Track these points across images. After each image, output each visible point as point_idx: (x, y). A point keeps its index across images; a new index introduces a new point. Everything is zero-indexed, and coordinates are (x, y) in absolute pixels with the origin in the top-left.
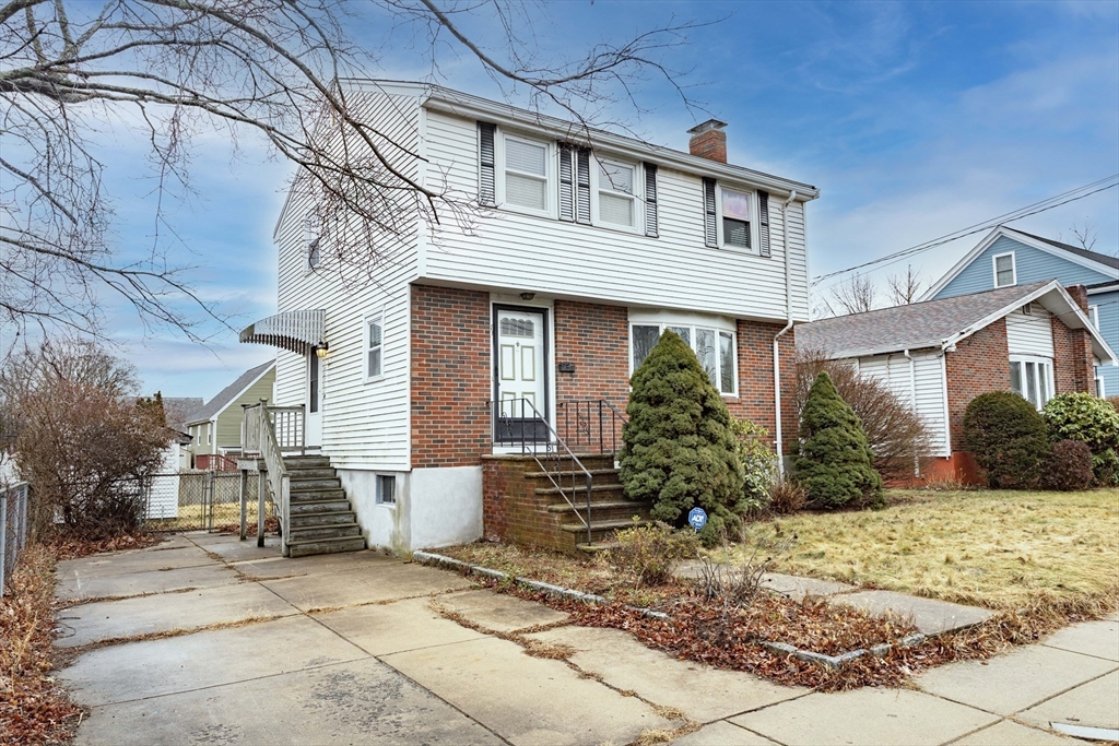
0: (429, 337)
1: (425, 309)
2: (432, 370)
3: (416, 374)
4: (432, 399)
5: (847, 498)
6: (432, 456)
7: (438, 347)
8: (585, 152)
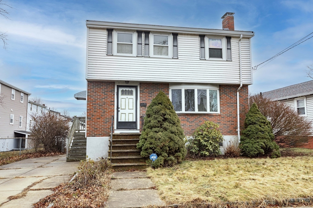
0: (93, 97)
1: (92, 88)
2: (94, 107)
3: (89, 108)
4: (94, 116)
5: (256, 153)
6: (93, 133)
7: (96, 100)
8: (147, 33)
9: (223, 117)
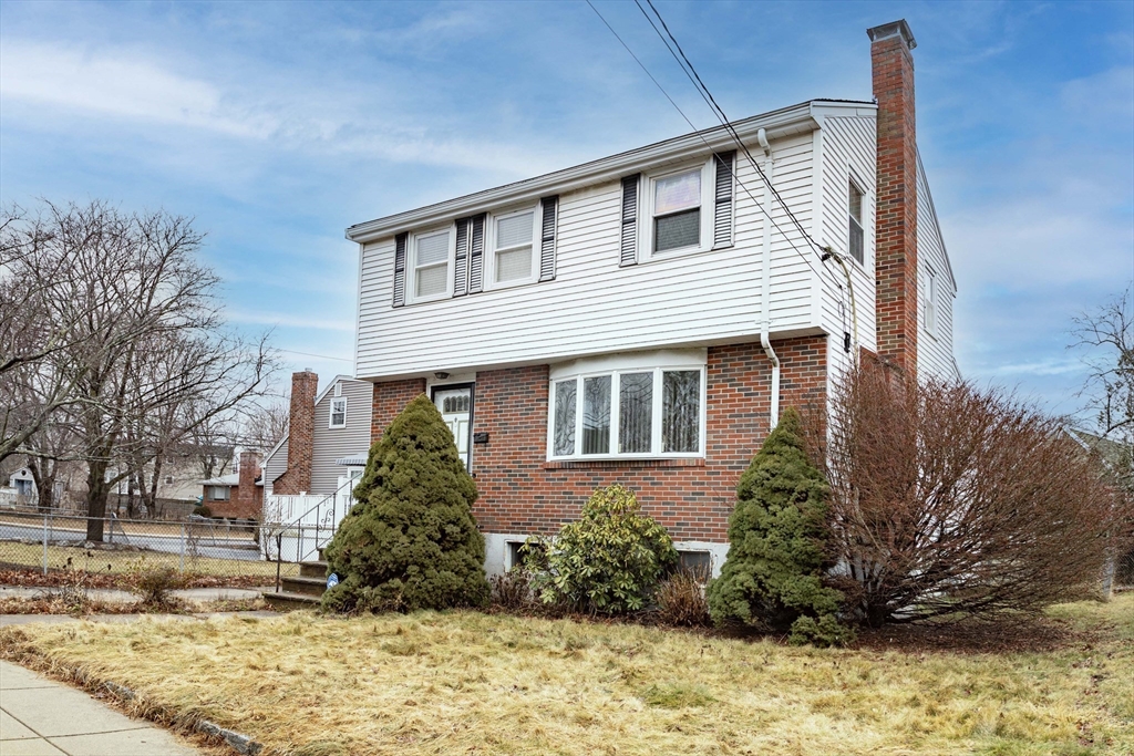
8: (479, 218)
9: (713, 473)
